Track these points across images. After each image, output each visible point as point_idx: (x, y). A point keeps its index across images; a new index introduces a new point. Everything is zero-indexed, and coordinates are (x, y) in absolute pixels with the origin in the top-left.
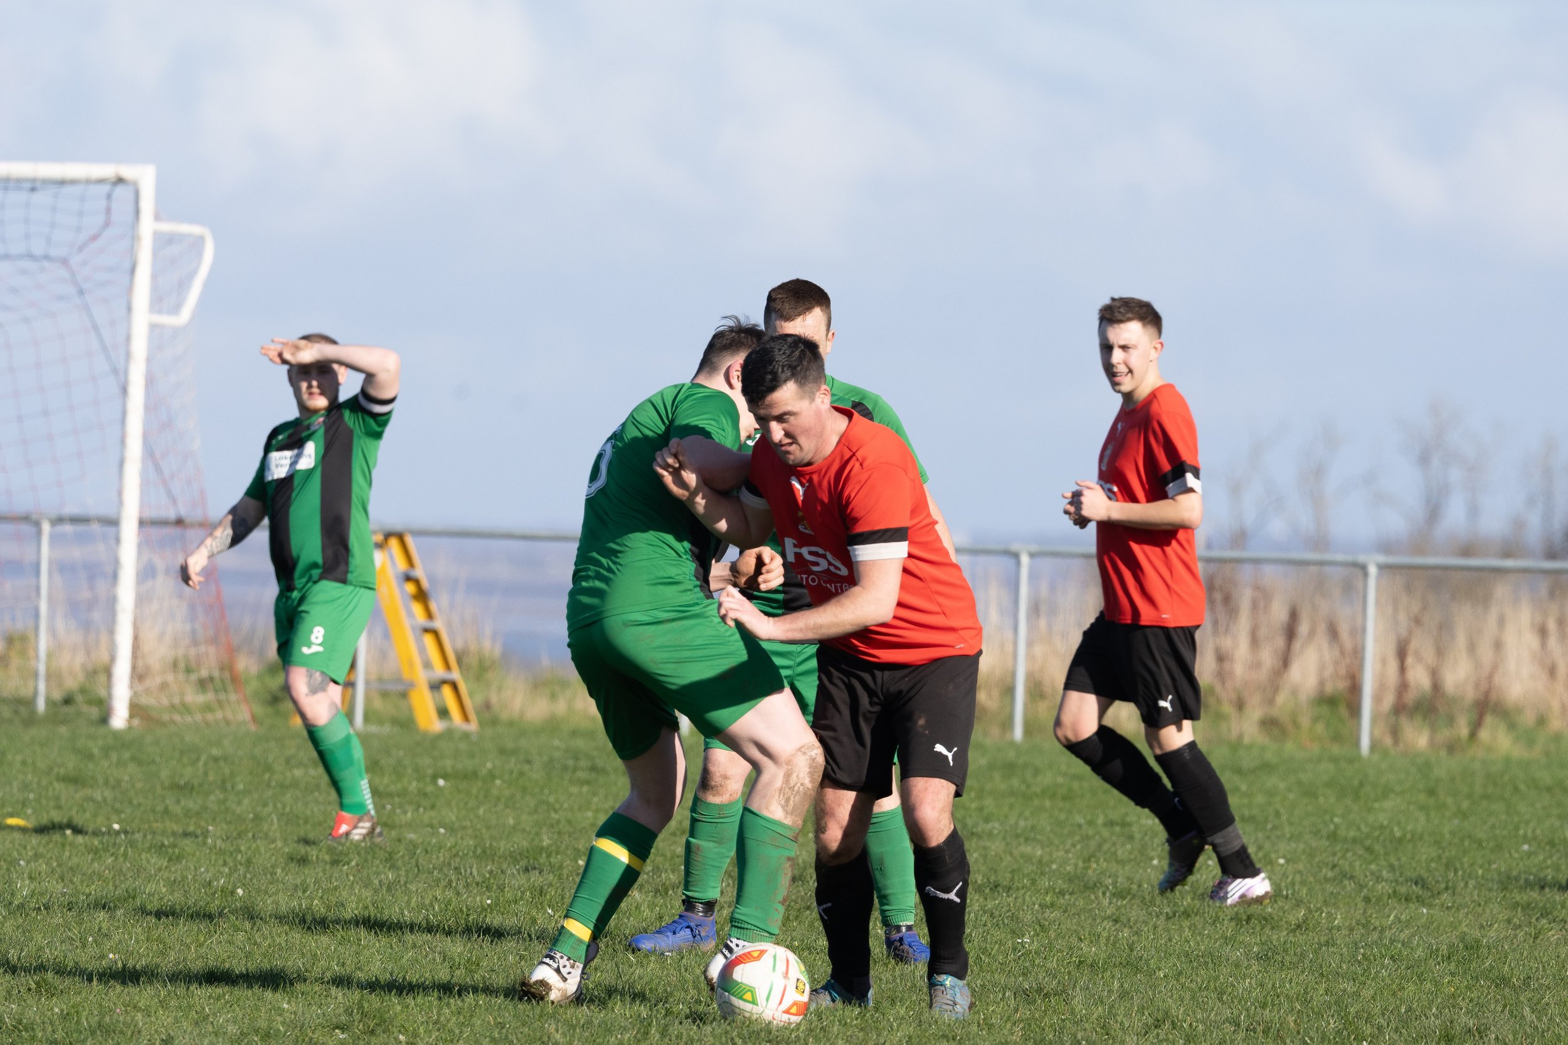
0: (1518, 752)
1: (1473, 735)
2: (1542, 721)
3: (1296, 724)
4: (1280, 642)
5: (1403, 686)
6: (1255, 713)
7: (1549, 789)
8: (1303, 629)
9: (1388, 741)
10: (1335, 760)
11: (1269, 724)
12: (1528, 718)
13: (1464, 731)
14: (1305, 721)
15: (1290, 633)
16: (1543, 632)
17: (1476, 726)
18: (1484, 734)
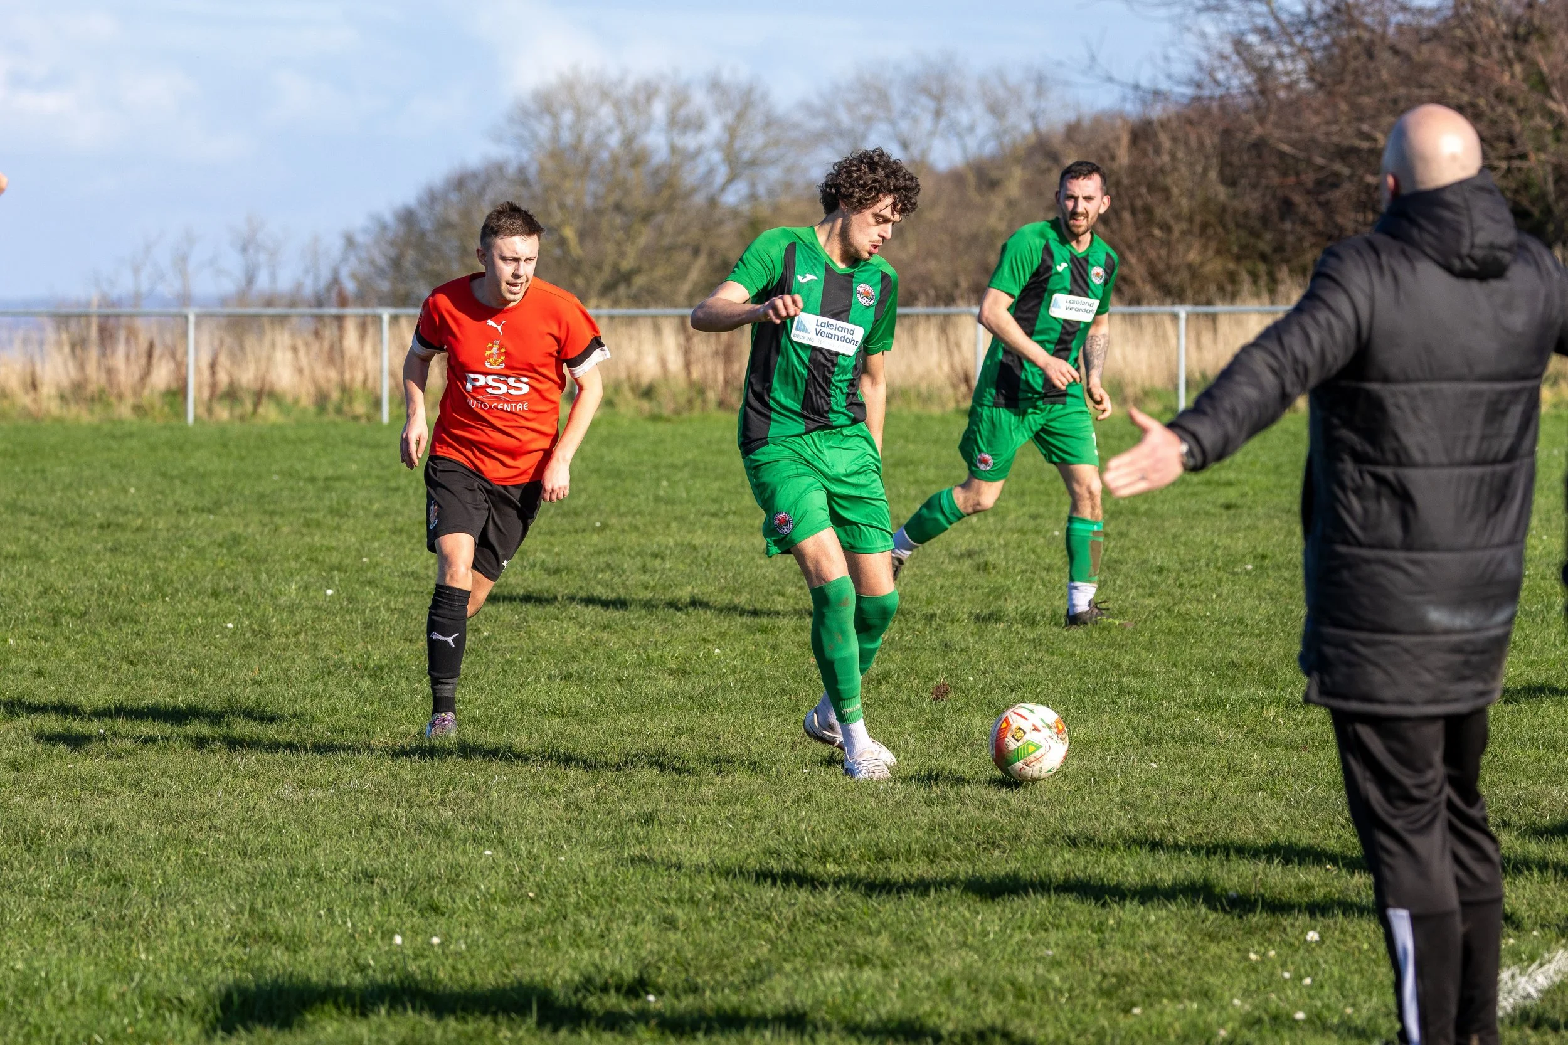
0: (280, 420)
1: (254, 411)
2: (296, 401)
3: (152, 407)
4: (143, 361)
5: (214, 385)
6: (130, 400)
7: (294, 442)
8: (157, 352)
9: (205, 416)
10: (172, 429)
11: (138, 409)
12: (289, 399)
13: (249, 407)
14: (158, 405)
15: (150, 355)
16: (295, 349)
17: (256, 404)
18: (261, 410)
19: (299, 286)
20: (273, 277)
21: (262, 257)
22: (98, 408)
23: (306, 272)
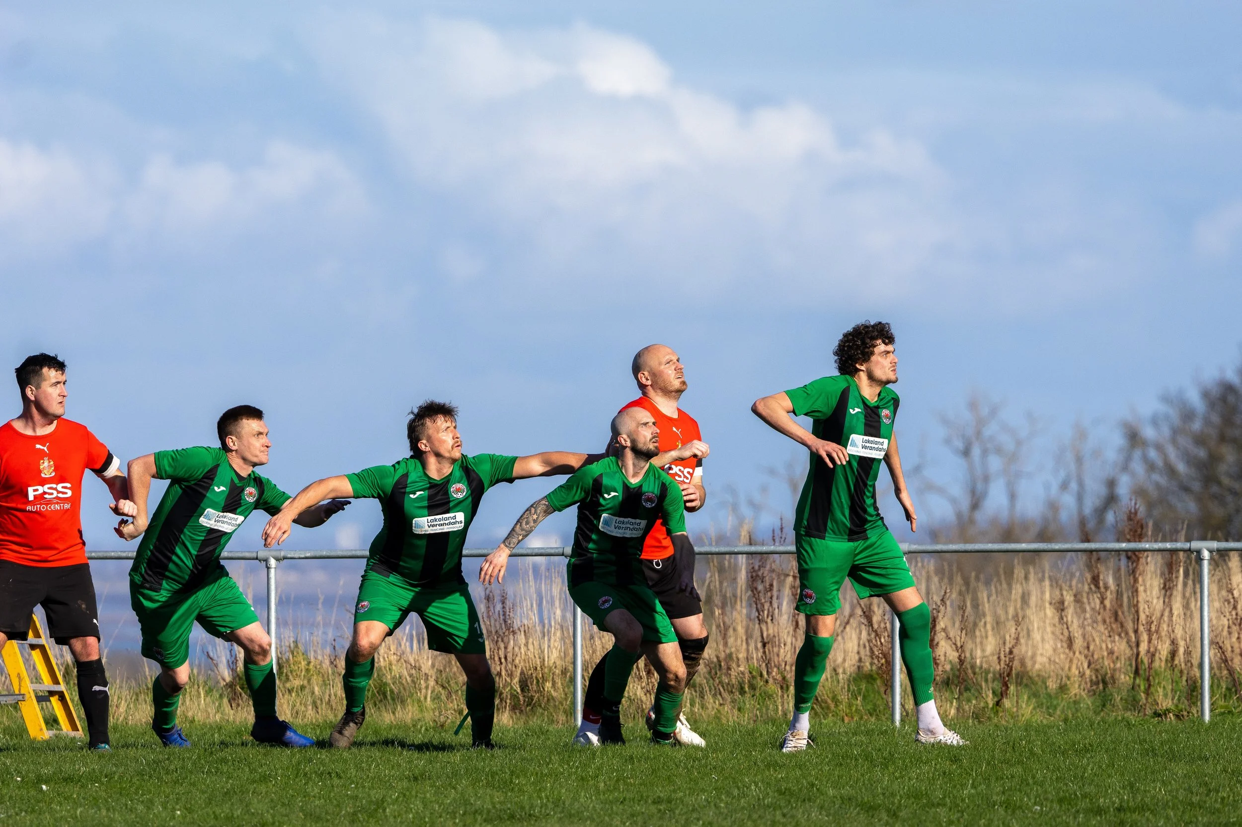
0: (1040, 718)
1: (998, 704)
2: (1063, 688)
3: (835, 699)
10: (869, 733)
12: (1052, 685)
13: (990, 700)
14: (844, 697)
16: (1060, 607)
17: (1001, 696)
18: (1007, 703)
19: (1053, 507)
20: (1013, 497)
21: (995, 463)
22: (749, 702)
23: (1064, 486)
